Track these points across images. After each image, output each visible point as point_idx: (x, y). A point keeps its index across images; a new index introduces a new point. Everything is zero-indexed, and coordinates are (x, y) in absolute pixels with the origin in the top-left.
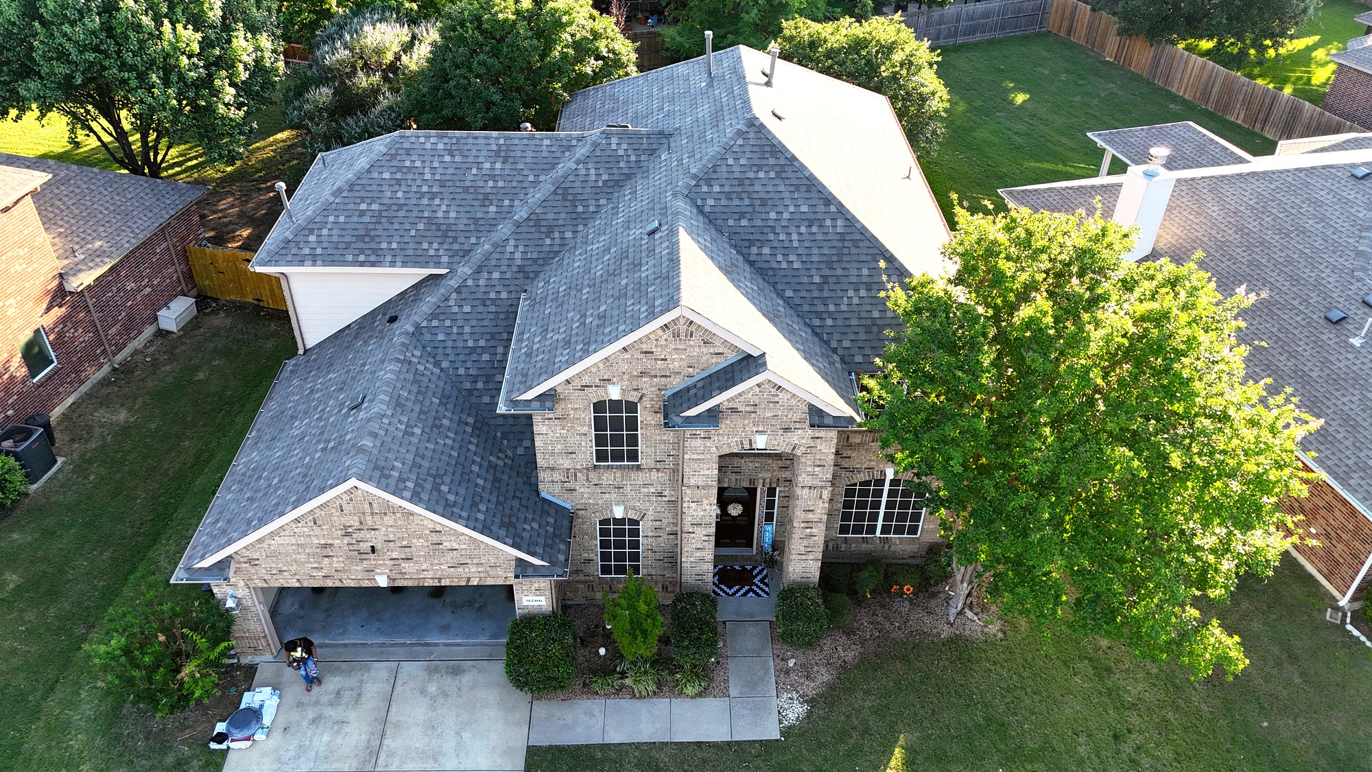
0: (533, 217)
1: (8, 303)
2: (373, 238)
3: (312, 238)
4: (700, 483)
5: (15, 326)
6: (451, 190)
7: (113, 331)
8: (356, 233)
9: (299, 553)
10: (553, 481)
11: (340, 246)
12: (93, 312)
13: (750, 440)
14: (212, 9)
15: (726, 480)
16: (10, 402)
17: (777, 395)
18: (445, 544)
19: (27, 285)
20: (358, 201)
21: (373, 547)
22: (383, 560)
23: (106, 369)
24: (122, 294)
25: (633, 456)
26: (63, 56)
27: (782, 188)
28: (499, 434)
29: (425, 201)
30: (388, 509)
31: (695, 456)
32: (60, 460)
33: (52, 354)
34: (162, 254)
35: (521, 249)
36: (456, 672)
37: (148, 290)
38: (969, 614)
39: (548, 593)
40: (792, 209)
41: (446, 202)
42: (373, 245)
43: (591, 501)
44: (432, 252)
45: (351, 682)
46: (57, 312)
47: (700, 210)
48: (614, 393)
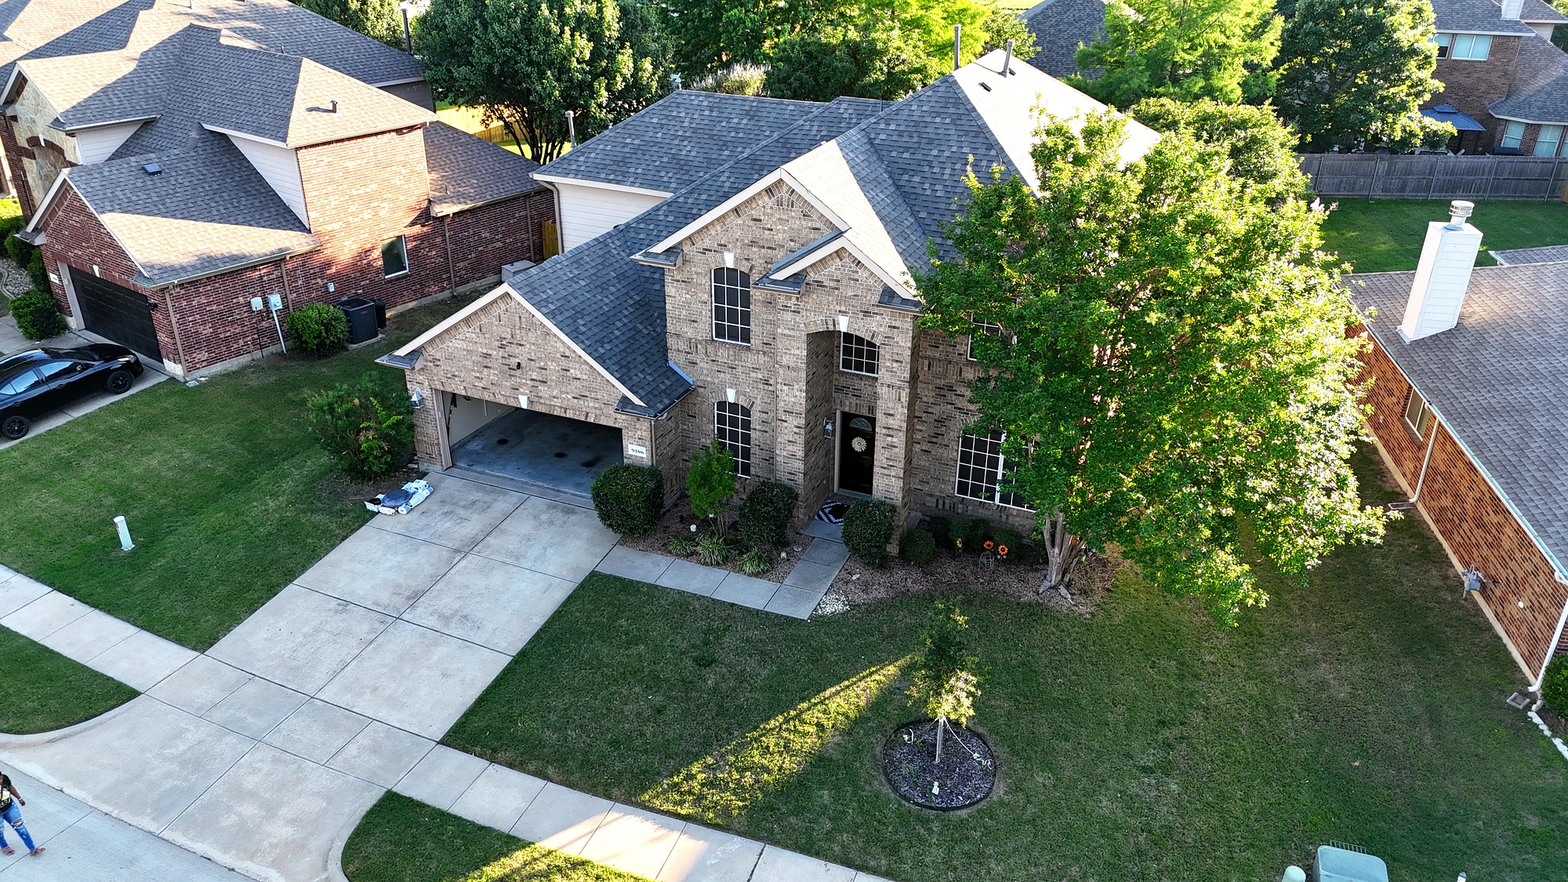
0: (752, 157)
1: (382, 205)
2: (626, 164)
3: (582, 159)
4: (791, 364)
5: (383, 226)
6: (700, 136)
7: (461, 265)
8: (615, 159)
9: (468, 360)
10: (679, 351)
11: (600, 166)
12: (448, 242)
13: (834, 320)
14: (609, 30)
15: (847, 403)
16: (362, 283)
17: (857, 272)
18: (572, 371)
19: (401, 198)
20: (626, 136)
21: (519, 363)
22: (526, 379)
23: (447, 294)
24: (476, 238)
25: (746, 337)
26: (490, 50)
27: (952, 132)
28: (656, 314)
29: (677, 142)
30: (533, 325)
31: (786, 332)
32: (380, 336)
33: (407, 262)
34: (519, 220)
35: (732, 180)
36: (569, 512)
37: (500, 244)
38: (1063, 591)
39: (648, 444)
40: (954, 149)
41: (691, 144)
42: (624, 169)
43: (709, 379)
44: (665, 179)
45: (488, 498)
46: (417, 229)
47: (871, 142)
48: (729, 261)
